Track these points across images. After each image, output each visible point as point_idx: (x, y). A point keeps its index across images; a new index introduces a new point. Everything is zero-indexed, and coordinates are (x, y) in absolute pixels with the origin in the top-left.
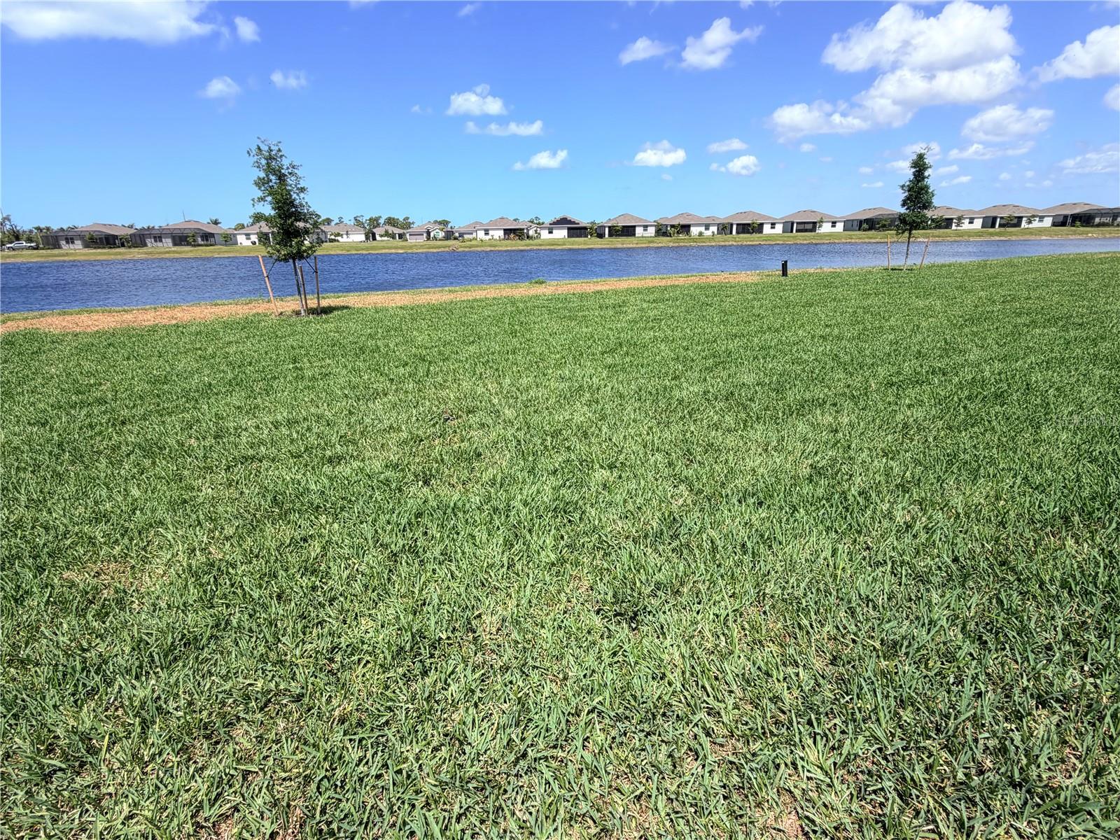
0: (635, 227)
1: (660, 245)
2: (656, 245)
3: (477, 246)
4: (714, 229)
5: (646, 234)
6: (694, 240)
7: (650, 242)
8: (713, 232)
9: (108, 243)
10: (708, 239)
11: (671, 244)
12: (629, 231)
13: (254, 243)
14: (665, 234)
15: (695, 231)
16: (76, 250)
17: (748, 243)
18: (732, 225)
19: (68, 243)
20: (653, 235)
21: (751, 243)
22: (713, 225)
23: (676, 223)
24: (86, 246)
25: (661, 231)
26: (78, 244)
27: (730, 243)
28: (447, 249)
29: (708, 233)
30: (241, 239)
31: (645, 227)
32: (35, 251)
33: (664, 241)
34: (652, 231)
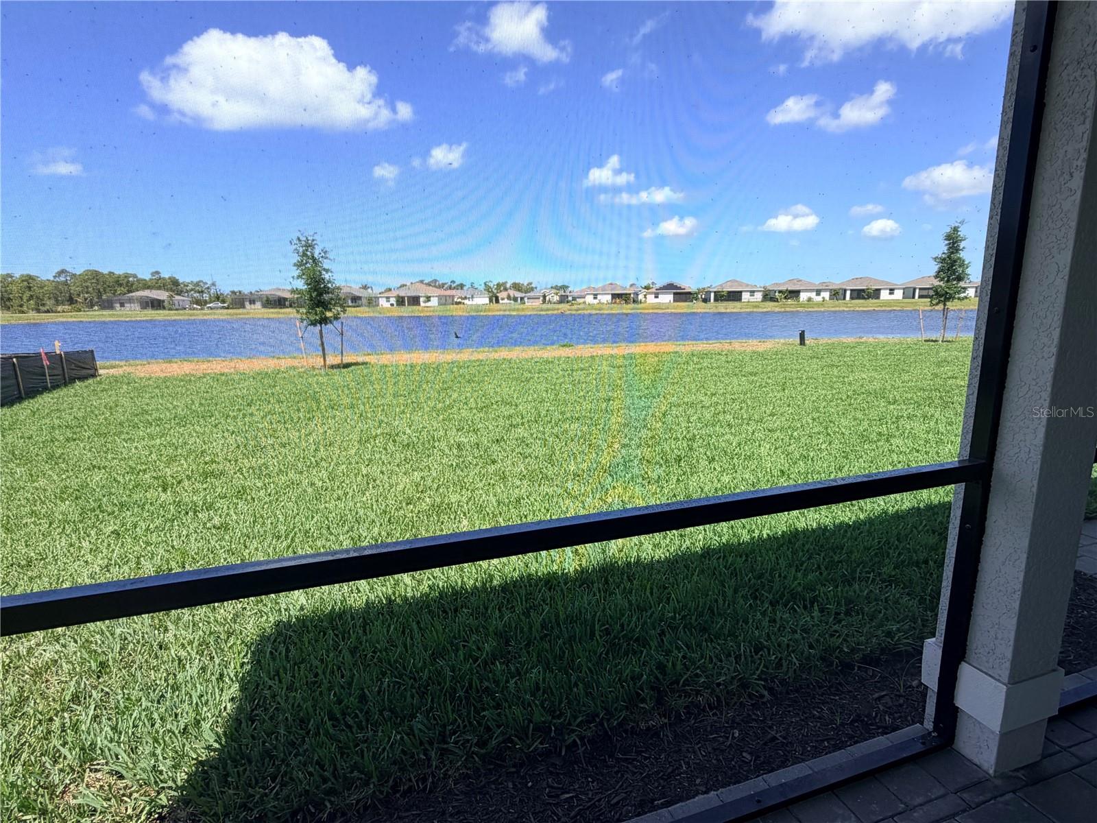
0: (741, 292)
1: (765, 310)
2: (760, 310)
3: (584, 309)
4: (826, 295)
5: (752, 298)
6: (802, 305)
7: (756, 307)
8: (823, 298)
9: (280, 304)
10: (818, 305)
11: (777, 310)
12: (735, 296)
13: (392, 305)
14: (773, 299)
15: (804, 296)
16: (256, 310)
17: (861, 309)
18: (845, 291)
19: (250, 304)
20: (760, 300)
21: (865, 309)
22: (825, 290)
23: (784, 288)
24: (264, 306)
25: (768, 296)
26: (258, 305)
27: (841, 309)
28: (555, 312)
29: (819, 299)
30: (383, 303)
31: (752, 292)
32: (226, 311)
33: (770, 306)
34: (759, 296)
